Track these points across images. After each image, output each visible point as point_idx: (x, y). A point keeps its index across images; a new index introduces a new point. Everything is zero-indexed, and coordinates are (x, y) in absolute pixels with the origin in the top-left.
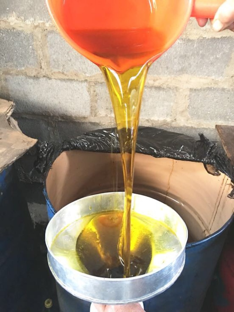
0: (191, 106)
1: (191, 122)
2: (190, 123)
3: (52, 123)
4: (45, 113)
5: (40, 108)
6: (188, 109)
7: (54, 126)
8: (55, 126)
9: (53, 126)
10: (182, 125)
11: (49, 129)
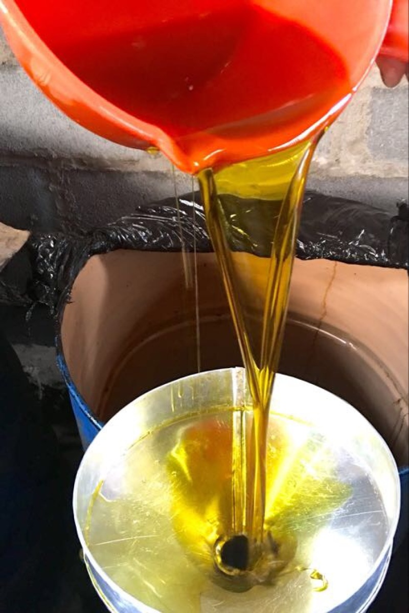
0: (373, 129)
1: (371, 164)
2: (370, 168)
3: (58, 174)
4: (37, 153)
5: (25, 140)
6: (367, 137)
7: (63, 181)
8: (66, 181)
9: (61, 182)
10: (352, 172)
11: (51, 189)
